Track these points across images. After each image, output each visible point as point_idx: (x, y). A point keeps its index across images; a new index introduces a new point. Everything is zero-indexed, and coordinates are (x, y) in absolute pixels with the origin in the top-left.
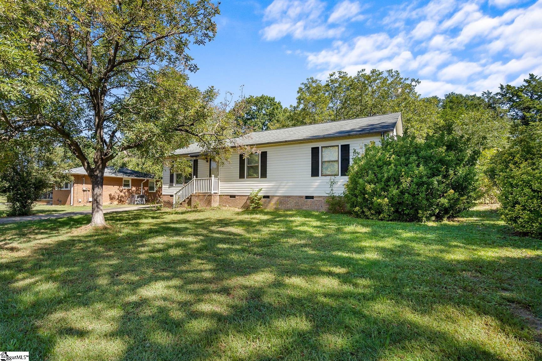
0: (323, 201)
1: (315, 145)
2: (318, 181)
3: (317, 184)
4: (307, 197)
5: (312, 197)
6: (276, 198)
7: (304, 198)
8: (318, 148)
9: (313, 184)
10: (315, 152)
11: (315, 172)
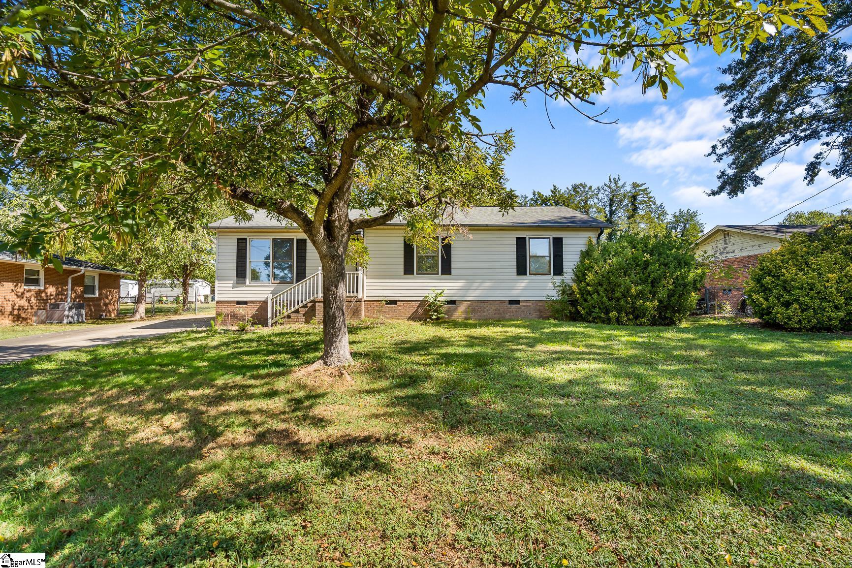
0: (532, 306)
1: (521, 234)
2: (524, 282)
3: (523, 284)
4: (511, 302)
5: (518, 302)
6: (465, 304)
7: (508, 302)
8: (525, 238)
9: (518, 284)
10: (521, 243)
11: (521, 270)
